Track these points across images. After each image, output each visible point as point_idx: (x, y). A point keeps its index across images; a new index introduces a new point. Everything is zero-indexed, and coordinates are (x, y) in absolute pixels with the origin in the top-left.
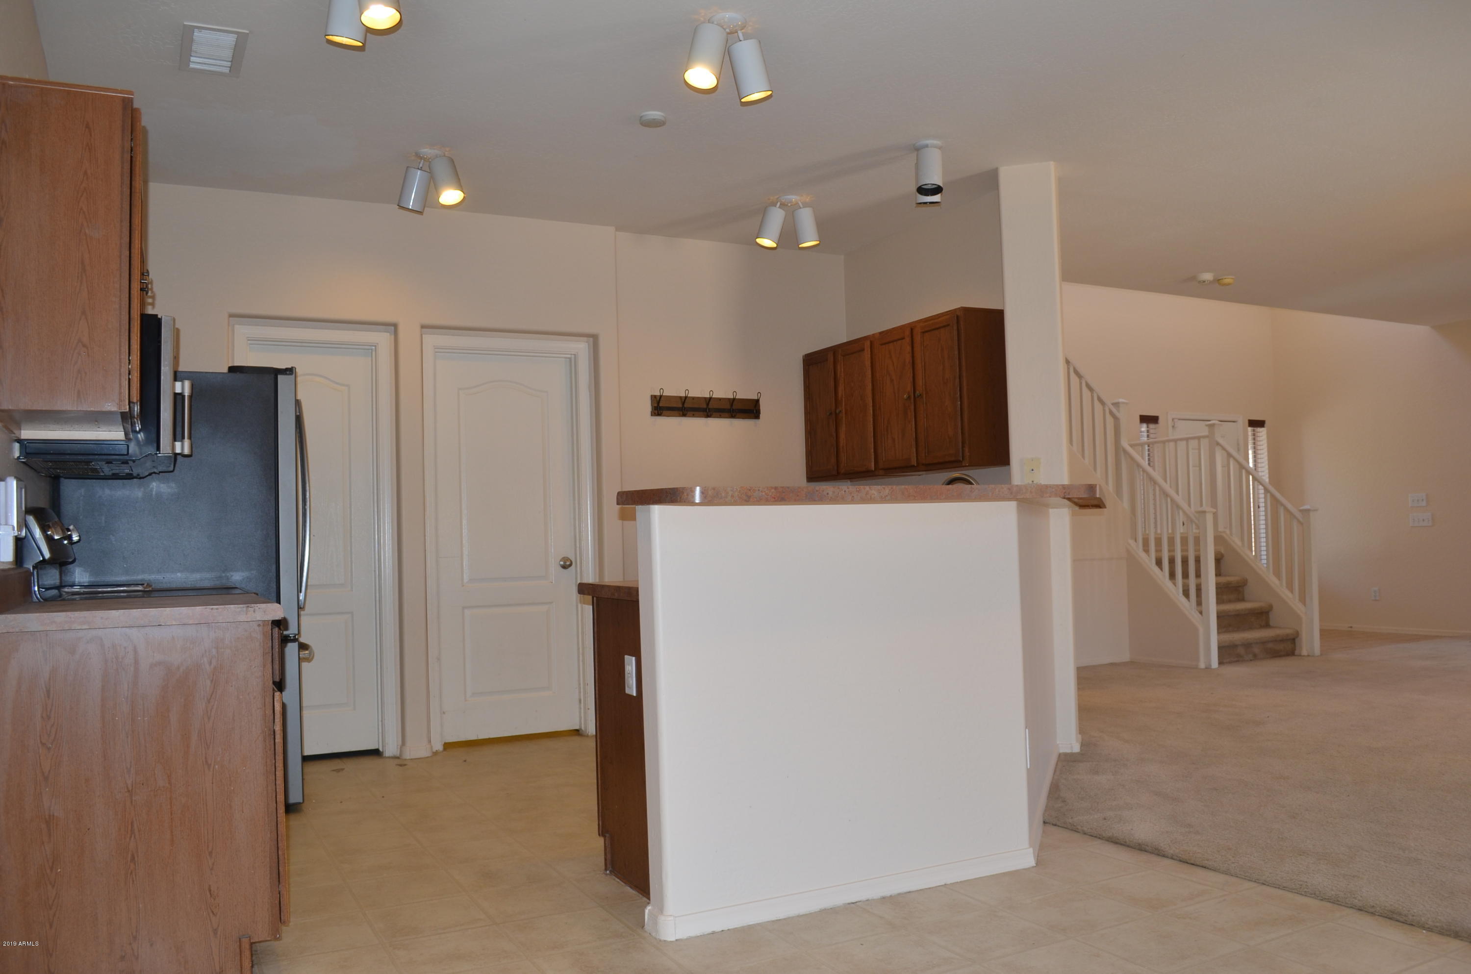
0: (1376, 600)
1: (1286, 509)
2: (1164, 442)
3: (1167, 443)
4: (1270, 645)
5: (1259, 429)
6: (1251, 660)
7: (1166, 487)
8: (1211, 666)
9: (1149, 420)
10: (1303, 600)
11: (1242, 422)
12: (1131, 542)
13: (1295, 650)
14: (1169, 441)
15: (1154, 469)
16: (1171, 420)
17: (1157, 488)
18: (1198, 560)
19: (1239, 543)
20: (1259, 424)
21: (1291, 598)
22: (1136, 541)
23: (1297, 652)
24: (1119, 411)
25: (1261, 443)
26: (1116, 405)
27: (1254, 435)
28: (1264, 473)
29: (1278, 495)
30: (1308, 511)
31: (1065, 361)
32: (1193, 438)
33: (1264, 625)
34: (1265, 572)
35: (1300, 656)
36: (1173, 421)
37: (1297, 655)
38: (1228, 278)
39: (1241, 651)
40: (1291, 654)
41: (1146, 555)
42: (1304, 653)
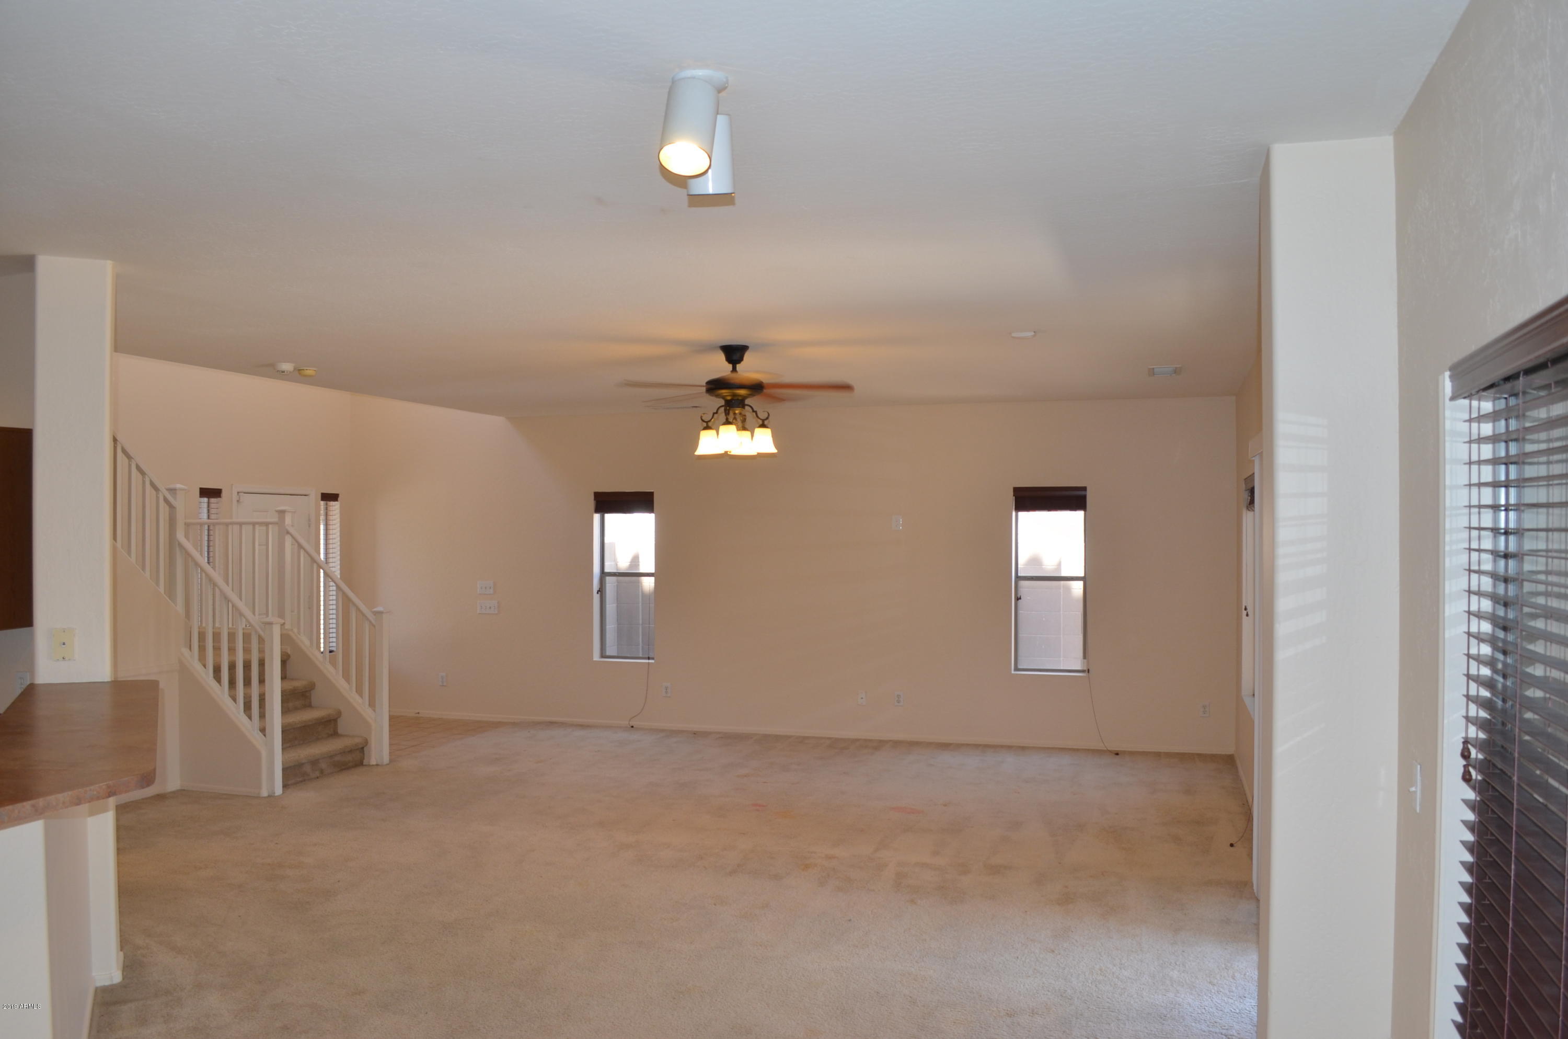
0: (443, 686)
1: (358, 609)
2: (227, 525)
3: (230, 527)
4: (337, 758)
5: (332, 503)
6: (318, 778)
7: (228, 590)
8: (274, 793)
9: (210, 493)
10: (372, 704)
11: (315, 495)
12: (185, 651)
13: (364, 758)
14: (232, 523)
15: (214, 568)
16: (236, 494)
17: (217, 590)
18: (262, 663)
19: (307, 642)
20: (333, 497)
21: (359, 703)
22: (190, 650)
23: (365, 762)
24: (175, 498)
25: (334, 517)
26: (173, 491)
27: (326, 510)
28: (336, 568)
29: (350, 593)
30: (381, 613)
31: (112, 439)
32: (261, 524)
33: (332, 735)
34: (334, 674)
35: (369, 765)
36: (238, 495)
37: (366, 765)
38: (310, 370)
39: (308, 769)
40: (360, 763)
41: (202, 667)
42: (373, 762)
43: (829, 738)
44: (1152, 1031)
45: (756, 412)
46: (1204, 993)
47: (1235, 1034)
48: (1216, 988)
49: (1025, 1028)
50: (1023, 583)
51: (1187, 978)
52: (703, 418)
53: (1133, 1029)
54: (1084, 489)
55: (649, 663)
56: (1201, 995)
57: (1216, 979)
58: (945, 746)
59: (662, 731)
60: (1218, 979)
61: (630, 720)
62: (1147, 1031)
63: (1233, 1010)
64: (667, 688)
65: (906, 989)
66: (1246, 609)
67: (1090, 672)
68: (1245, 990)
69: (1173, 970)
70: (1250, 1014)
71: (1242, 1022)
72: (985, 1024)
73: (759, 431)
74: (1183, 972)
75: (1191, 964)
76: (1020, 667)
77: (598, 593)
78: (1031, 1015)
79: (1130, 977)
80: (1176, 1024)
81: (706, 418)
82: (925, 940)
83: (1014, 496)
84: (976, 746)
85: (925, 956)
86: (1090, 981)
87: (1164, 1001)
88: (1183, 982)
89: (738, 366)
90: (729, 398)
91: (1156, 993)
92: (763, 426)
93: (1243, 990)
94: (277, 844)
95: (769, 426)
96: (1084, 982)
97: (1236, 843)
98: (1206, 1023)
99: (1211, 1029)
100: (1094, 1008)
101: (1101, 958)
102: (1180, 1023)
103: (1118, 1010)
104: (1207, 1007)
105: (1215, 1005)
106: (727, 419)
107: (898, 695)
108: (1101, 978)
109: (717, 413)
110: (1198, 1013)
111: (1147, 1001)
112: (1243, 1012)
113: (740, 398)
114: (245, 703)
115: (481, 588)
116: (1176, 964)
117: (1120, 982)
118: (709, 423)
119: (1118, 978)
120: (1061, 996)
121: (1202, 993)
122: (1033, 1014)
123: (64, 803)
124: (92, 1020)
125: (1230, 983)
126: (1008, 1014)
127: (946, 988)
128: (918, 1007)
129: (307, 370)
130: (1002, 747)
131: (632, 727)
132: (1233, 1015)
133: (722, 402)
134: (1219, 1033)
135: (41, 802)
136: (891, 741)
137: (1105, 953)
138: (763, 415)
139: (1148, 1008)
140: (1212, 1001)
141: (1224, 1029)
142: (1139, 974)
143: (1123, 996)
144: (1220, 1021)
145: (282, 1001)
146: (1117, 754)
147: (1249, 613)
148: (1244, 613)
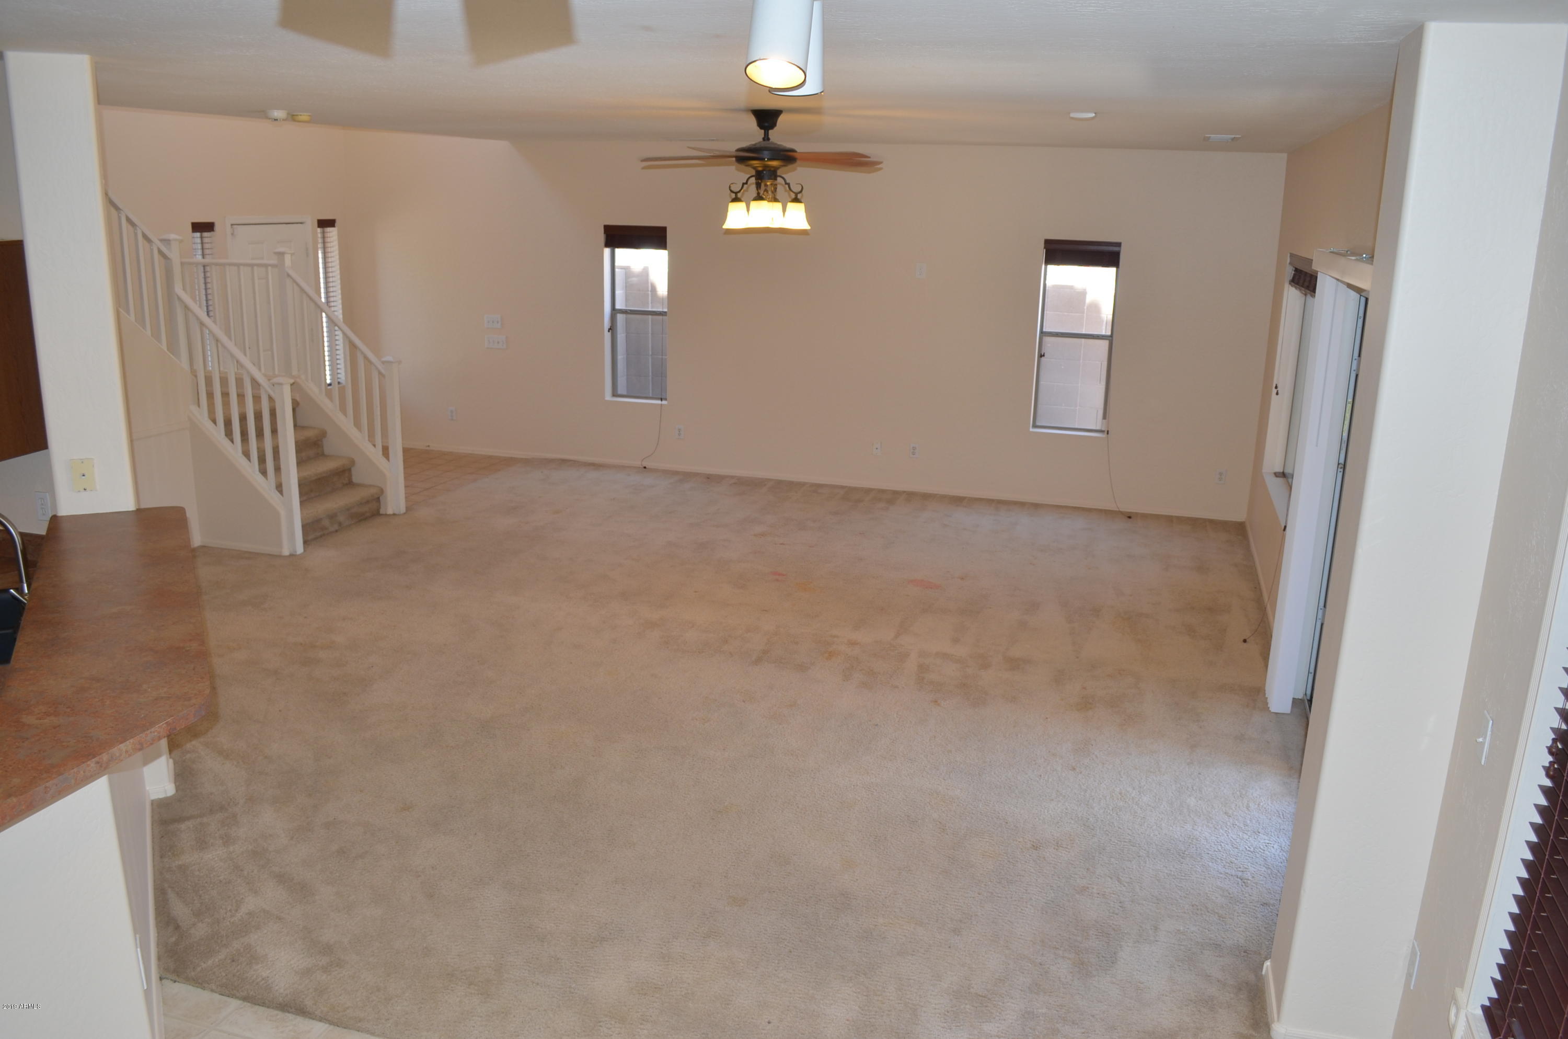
0: (454, 421)
1: (366, 358)
2: (224, 265)
3: (227, 269)
4: (355, 510)
5: (329, 229)
6: (337, 533)
7: (231, 347)
8: (296, 552)
9: (203, 228)
10: (386, 455)
11: (311, 223)
12: (194, 408)
13: (380, 508)
14: (229, 265)
15: (215, 322)
16: (230, 226)
18: (273, 414)
19: (316, 390)
20: (330, 223)
21: (375, 454)
22: (199, 406)
23: (382, 511)
24: (169, 247)
25: (332, 254)
26: (166, 242)
27: (324, 238)
28: (338, 309)
29: (358, 342)
30: (390, 363)
32: (259, 265)
33: (347, 484)
34: (345, 423)
35: (386, 515)
36: (232, 227)
37: (382, 515)
38: (304, 115)
39: (326, 523)
40: (376, 514)
41: (212, 423)
42: (390, 512)
43: (842, 487)
44: (1171, 871)
45: (789, 184)
46: (1220, 826)
47: (1250, 878)
48: (1231, 821)
49: (1050, 863)
50: (1047, 339)
51: (1204, 807)
52: (733, 189)
53: (1154, 868)
54: (1119, 245)
55: (661, 404)
56: (1217, 828)
57: (1232, 809)
58: (958, 501)
59: (676, 473)
60: (1234, 809)
61: (642, 460)
62: (1166, 871)
63: (1248, 849)
64: (679, 430)
65: (935, 812)
66: (1276, 387)
67: (1109, 433)
68: (1259, 823)
69: (1190, 796)
70: (1264, 853)
71: (1257, 863)
72: (1012, 858)
73: (791, 206)
74: (1200, 800)
75: (1207, 790)
76: (1038, 424)
77: (609, 331)
78: (1056, 847)
79: (1149, 803)
80: (1194, 863)
81: (736, 188)
82: (951, 751)
83: (1045, 248)
84: (990, 501)
85: (952, 772)
86: (1111, 808)
87: (1183, 835)
88: (1201, 811)
89: (770, 132)
90: (760, 169)
91: (1174, 823)
92: (796, 200)
93: (1257, 824)
94: (305, 617)
95: (802, 201)
96: (1105, 809)
97: (1248, 638)
98: (1223, 863)
99: (1227, 871)
100: (1116, 841)
101: (1121, 779)
102: (1198, 862)
103: (1139, 844)
104: (1223, 843)
105: (1231, 841)
106: (758, 194)
107: (913, 447)
108: (1121, 804)
109: (746, 183)
110: (1215, 851)
111: (1166, 834)
112: (1258, 850)
113: (772, 169)
114: (259, 457)
115: (488, 322)
116: (1193, 790)
117: (1139, 809)
118: (738, 194)
119: (1137, 804)
120: (1084, 825)
121: (1218, 826)
122: (1058, 846)
123: (127, 752)
124: (153, 849)
125: (1245, 814)
126: (1034, 846)
127: (974, 812)
128: (947, 834)
129: (301, 115)
130: (1015, 503)
131: (645, 468)
132: (1248, 854)
133: (753, 173)
134: (1235, 875)
135: (105, 757)
136: (904, 492)
137: (1124, 773)
138: (796, 189)
139: (1167, 842)
140: (1228, 836)
141: (1240, 871)
142: (1157, 800)
143: (1143, 827)
144: (1236, 862)
145: (335, 819)
146: (1130, 517)
147: (1279, 391)
148: (1274, 391)
